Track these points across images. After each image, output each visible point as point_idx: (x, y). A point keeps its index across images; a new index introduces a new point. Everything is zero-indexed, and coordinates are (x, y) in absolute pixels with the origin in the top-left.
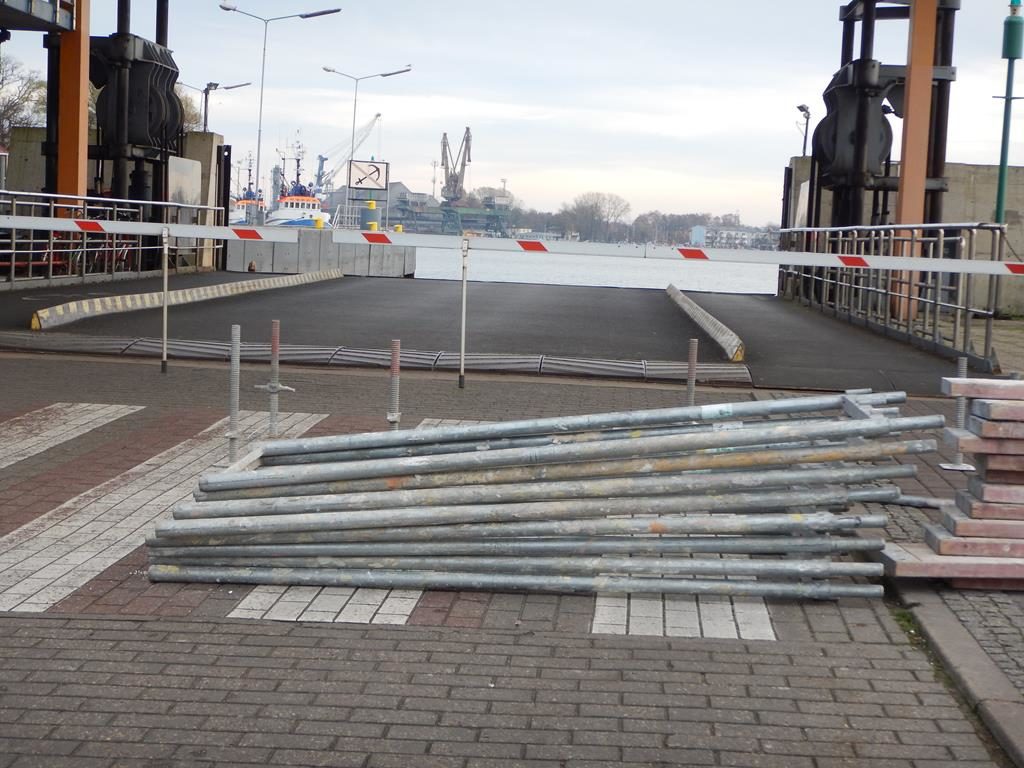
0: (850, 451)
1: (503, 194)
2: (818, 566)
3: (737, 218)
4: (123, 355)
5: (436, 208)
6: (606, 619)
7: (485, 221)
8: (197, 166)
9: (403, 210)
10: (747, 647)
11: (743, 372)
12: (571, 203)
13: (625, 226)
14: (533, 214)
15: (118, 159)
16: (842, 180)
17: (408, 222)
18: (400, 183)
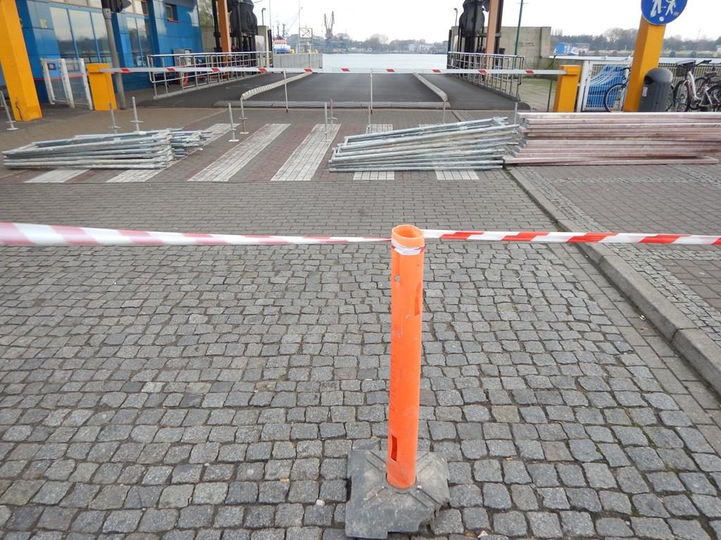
0: (497, 134)
1: (346, 35)
2: (488, 162)
3: (424, 40)
4: (272, 107)
5: (323, 41)
6: (439, 176)
8: (263, 37)
10: (474, 181)
11: (448, 104)
12: (369, 38)
13: (387, 45)
14: (356, 42)
15: (239, 37)
16: (468, 35)
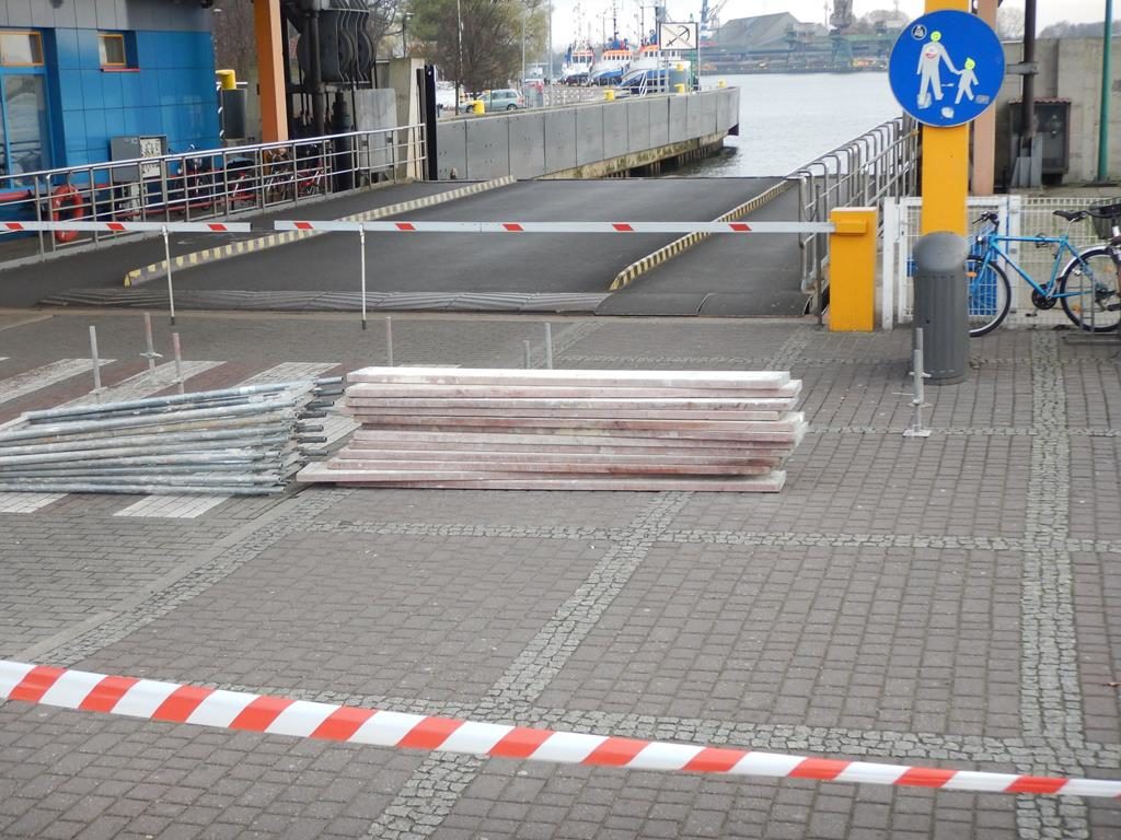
1: (896, 16)
5: (824, 37)
6: (132, 508)
7: (877, 47)
9: (792, 42)
11: (598, 302)
17: (797, 54)
18: (787, 13)
